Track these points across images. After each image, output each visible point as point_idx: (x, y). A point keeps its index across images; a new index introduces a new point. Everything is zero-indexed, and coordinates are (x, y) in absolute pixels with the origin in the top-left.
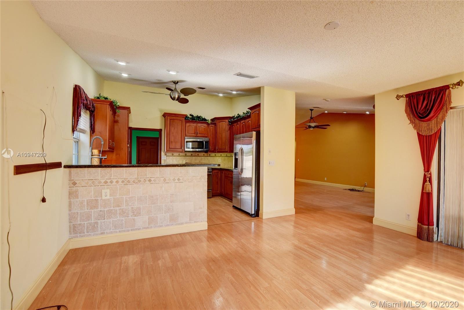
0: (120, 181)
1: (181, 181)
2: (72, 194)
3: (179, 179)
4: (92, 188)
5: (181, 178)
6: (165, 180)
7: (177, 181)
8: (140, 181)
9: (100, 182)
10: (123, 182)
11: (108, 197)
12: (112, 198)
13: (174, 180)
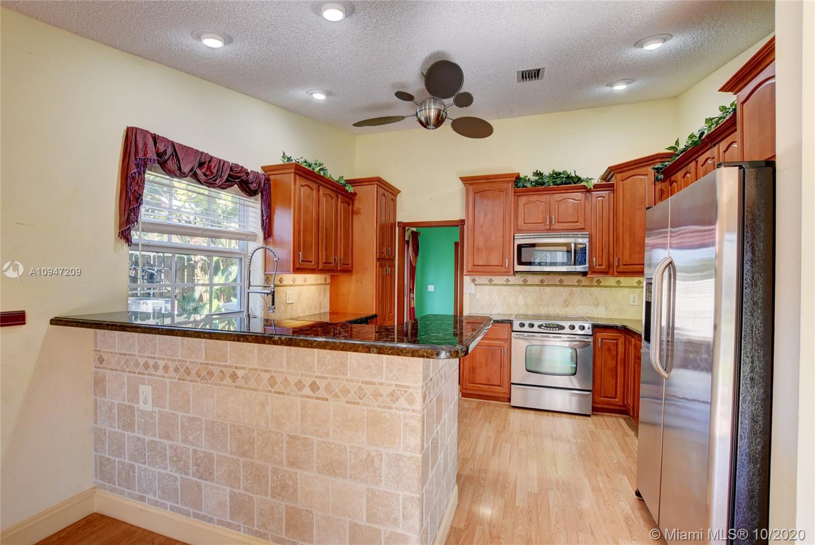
0: (172, 366)
1: (322, 393)
2: (99, 384)
3: (314, 387)
4: (126, 375)
5: (322, 384)
6: (272, 382)
7: (307, 391)
8: (211, 374)
9: (137, 365)
10: (176, 370)
11: (149, 407)
12: (156, 409)
13: (300, 385)
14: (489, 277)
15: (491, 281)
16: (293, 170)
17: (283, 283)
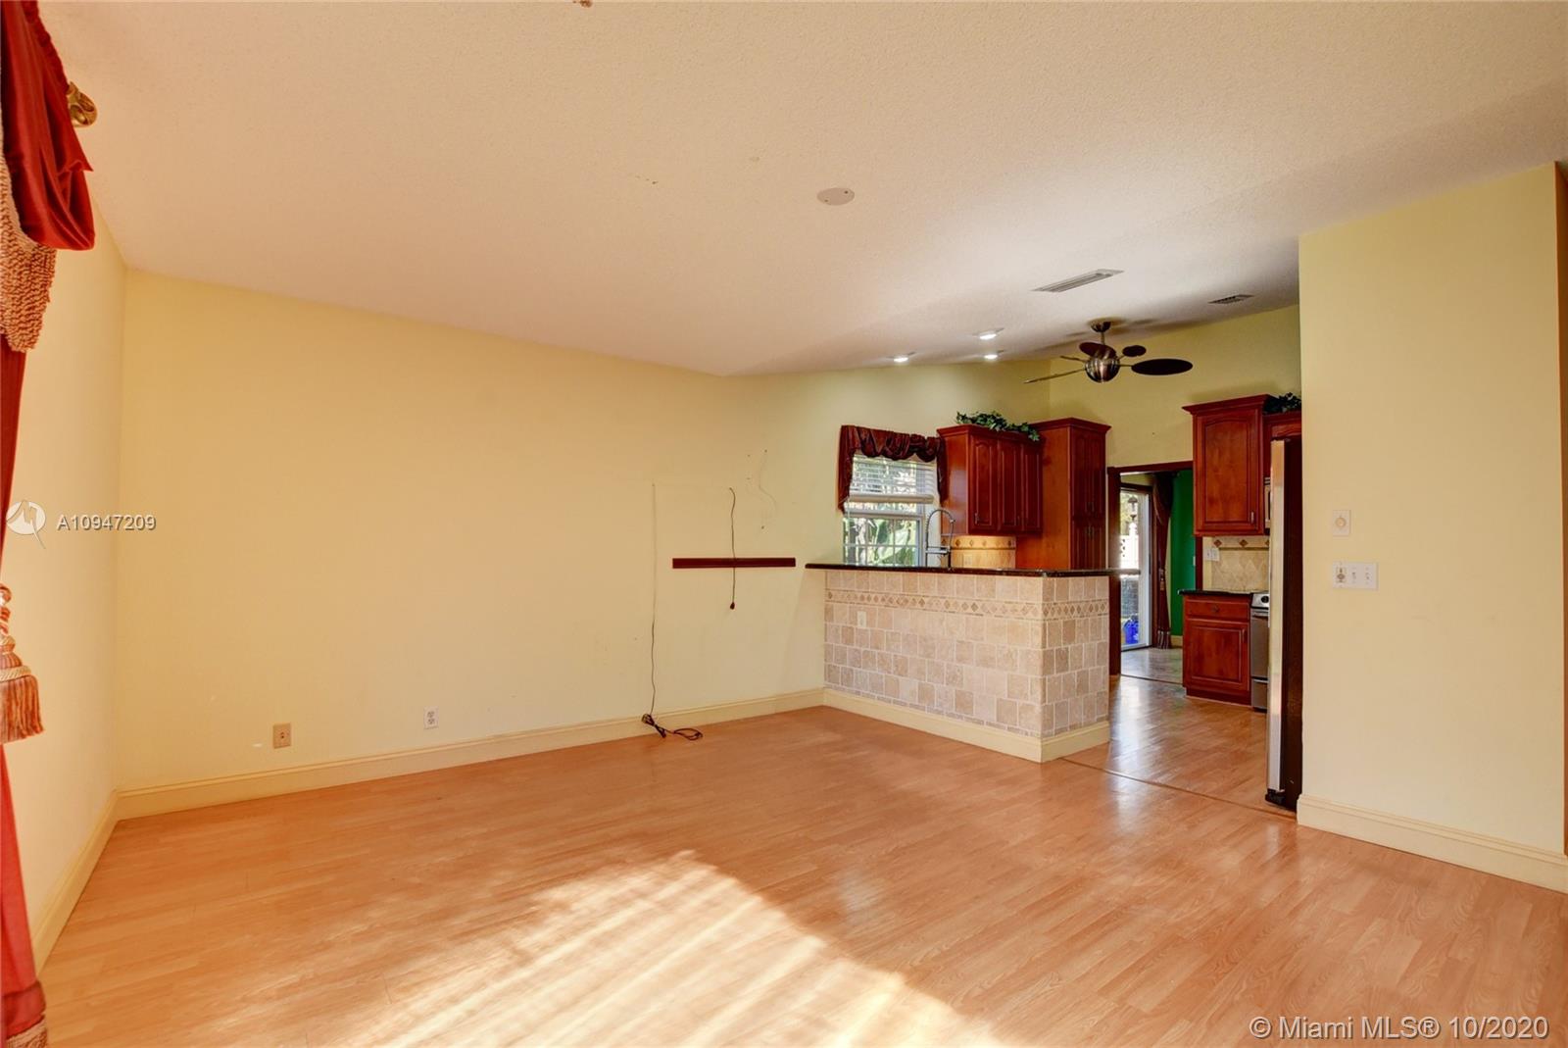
0: (880, 597)
1: (978, 611)
2: (828, 613)
3: (974, 607)
4: (848, 605)
5: (979, 604)
6: (947, 605)
7: (970, 610)
8: (907, 601)
9: (856, 597)
10: (883, 600)
11: (864, 627)
12: (869, 628)
13: (965, 606)
14: (1241, 538)
15: (1243, 543)
16: (967, 431)
17: (960, 546)
